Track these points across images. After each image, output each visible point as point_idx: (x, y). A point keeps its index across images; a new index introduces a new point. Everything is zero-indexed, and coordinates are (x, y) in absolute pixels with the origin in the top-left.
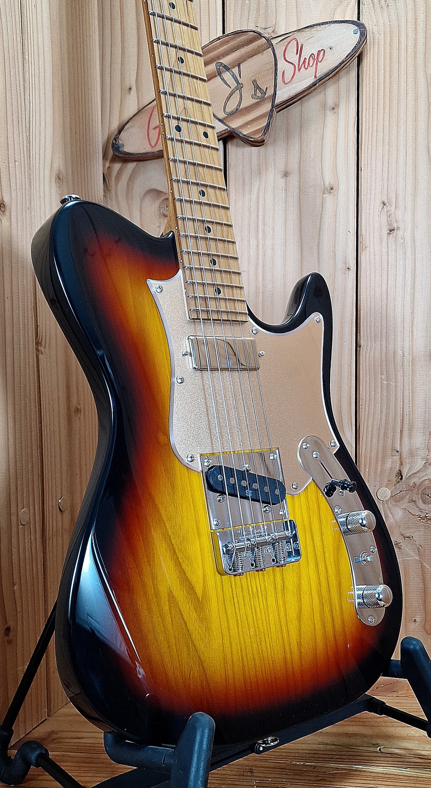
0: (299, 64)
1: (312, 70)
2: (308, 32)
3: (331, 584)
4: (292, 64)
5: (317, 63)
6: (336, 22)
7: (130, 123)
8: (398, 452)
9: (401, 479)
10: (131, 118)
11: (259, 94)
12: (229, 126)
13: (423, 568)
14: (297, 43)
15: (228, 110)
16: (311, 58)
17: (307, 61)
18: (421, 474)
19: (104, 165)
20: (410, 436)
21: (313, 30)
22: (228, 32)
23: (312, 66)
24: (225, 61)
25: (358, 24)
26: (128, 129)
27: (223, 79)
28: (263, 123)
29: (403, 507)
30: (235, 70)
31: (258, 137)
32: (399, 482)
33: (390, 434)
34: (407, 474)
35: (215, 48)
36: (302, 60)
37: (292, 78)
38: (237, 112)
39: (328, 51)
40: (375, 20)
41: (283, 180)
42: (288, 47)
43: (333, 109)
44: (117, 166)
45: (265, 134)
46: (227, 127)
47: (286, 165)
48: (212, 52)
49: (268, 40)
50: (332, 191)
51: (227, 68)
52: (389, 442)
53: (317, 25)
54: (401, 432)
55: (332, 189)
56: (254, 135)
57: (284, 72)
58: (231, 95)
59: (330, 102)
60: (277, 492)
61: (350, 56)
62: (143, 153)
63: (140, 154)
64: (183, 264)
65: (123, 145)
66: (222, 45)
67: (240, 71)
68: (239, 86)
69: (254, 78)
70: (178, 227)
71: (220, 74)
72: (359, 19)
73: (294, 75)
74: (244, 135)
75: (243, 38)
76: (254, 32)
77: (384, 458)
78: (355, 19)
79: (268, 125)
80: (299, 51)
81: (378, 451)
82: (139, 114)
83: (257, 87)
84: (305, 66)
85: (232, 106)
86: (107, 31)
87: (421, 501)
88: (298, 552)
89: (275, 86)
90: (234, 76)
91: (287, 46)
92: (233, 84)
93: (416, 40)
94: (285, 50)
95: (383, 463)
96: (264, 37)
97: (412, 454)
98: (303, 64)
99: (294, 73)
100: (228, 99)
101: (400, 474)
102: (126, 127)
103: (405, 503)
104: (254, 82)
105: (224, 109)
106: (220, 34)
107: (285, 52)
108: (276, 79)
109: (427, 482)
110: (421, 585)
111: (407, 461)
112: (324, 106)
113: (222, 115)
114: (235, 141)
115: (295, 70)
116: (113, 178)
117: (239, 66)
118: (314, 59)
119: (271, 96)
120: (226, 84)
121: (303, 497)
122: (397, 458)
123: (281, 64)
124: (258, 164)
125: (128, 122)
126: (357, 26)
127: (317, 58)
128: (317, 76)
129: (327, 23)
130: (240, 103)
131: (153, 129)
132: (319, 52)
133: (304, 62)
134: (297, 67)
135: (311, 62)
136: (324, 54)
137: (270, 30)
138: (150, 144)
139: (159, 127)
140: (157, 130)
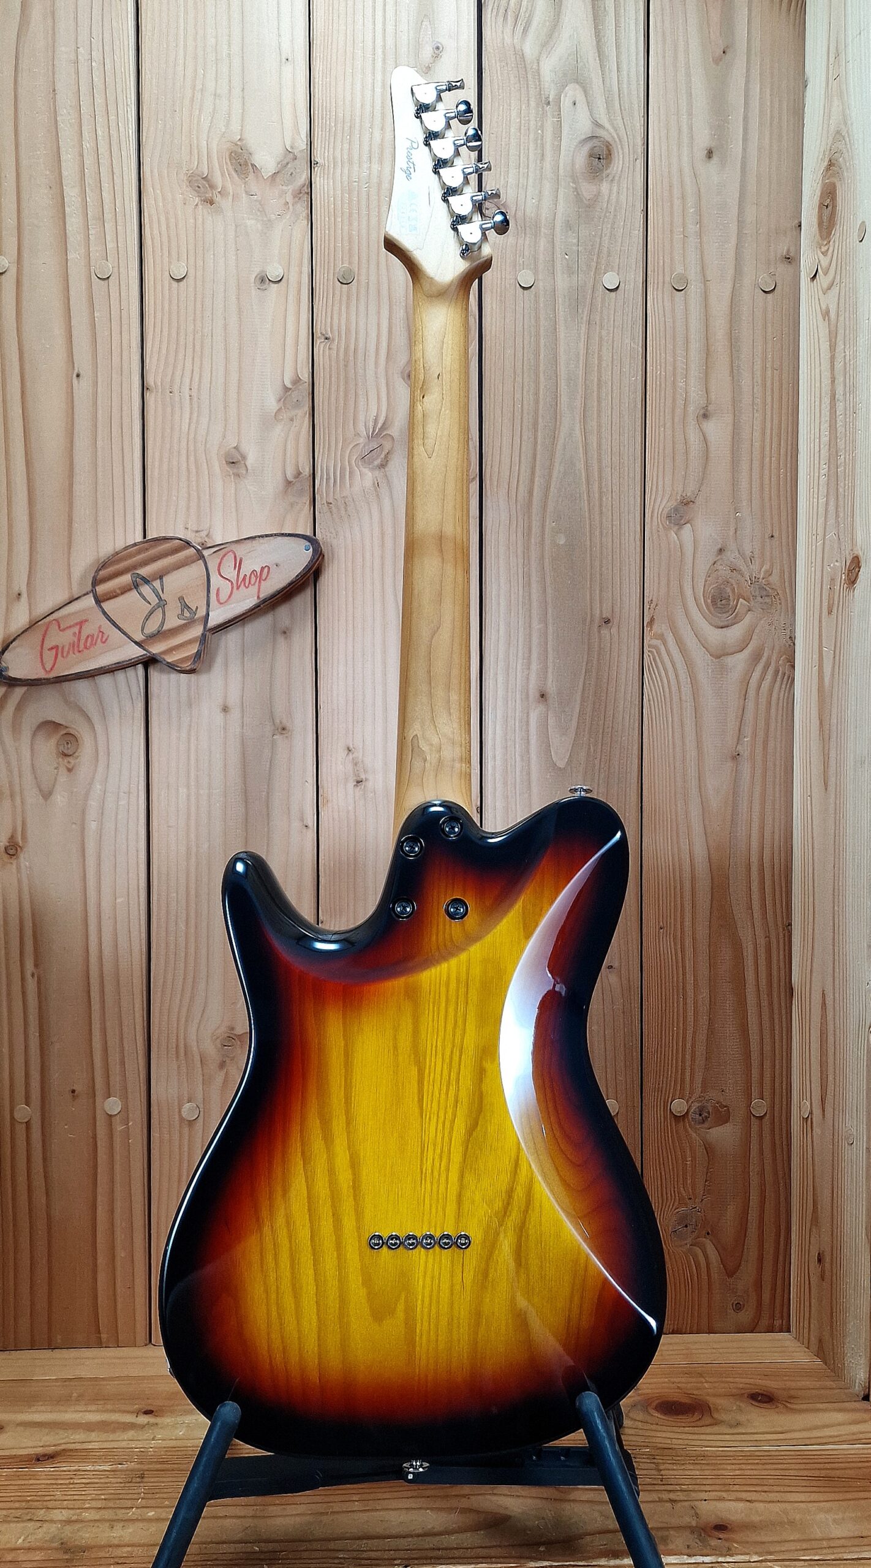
0: (237, 582)
1: (253, 590)
2: (249, 545)
4: (229, 581)
5: (260, 582)
6: (283, 535)
7: (17, 641)
10: (19, 635)
11: (187, 614)
12: (149, 652)
14: (235, 557)
15: (148, 631)
16: (253, 575)
17: (248, 578)
21: (255, 543)
22: (149, 537)
23: (254, 584)
24: (144, 571)
25: (312, 540)
26: (15, 648)
27: (140, 594)
28: (194, 649)
30: (157, 584)
31: (187, 666)
35: (131, 556)
36: (241, 577)
37: (230, 597)
38: (159, 635)
39: (273, 568)
40: (333, 531)
41: (222, 716)
42: (224, 561)
43: (285, 633)
45: (194, 663)
46: (145, 652)
47: (225, 698)
48: (127, 560)
49: (198, 550)
50: (283, 732)
51: (146, 581)
53: (259, 537)
55: (284, 729)
56: (181, 663)
57: (218, 590)
58: (151, 613)
59: (281, 627)
61: (303, 574)
62: (35, 680)
63: (31, 680)
65: (7, 669)
66: (139, 552)
67: (162, 585)
68: (162, 603)
69: (179, 595)
71: (136, 587)
72: (312, 533)
73: (231, 593)
74: (168, 663)
75: (167, 546)
76: (180, 539)
78: (309, 533)
79: (200, 651)
80: (238, 565)
82: (30, 630)
83: (185, 606)
84: (245, 584)
85: (152, 627)
89: (208, 605)
90: (154, 590)
91: (222, 558)
92: (154, 600)
94: (220, 563)
96: (193, 546)
98: (243, 582)
99: (232, 591)
100: (147, 618)
102: (11, 646)
104: (181, 599)
105: (142, 630)
106: (139, 538)
107: (220, 565)
108: (208, 596)
112: (273, 629)
113: (139, 637)
114: (158, 666)
115: (232, 588)
117: (161, 578)
118: (256, 577)
119: (203, 617)
120: (145, 599)
123: (215, 579)
124: (189, 696)
125: (14, 640)
126: (309, 542)
127: (260, 575)
128: (261, 596)
129: (271, 535)
130: (163, 623)
131: (49, 650)
132: (262, 569)
133: (244, 579)
134: (235, 585)
135: (253, 579)
136: (268, 572)
137: (203, 534)
138: (44, 668)
139: (57, 647)
140: (54, 651)
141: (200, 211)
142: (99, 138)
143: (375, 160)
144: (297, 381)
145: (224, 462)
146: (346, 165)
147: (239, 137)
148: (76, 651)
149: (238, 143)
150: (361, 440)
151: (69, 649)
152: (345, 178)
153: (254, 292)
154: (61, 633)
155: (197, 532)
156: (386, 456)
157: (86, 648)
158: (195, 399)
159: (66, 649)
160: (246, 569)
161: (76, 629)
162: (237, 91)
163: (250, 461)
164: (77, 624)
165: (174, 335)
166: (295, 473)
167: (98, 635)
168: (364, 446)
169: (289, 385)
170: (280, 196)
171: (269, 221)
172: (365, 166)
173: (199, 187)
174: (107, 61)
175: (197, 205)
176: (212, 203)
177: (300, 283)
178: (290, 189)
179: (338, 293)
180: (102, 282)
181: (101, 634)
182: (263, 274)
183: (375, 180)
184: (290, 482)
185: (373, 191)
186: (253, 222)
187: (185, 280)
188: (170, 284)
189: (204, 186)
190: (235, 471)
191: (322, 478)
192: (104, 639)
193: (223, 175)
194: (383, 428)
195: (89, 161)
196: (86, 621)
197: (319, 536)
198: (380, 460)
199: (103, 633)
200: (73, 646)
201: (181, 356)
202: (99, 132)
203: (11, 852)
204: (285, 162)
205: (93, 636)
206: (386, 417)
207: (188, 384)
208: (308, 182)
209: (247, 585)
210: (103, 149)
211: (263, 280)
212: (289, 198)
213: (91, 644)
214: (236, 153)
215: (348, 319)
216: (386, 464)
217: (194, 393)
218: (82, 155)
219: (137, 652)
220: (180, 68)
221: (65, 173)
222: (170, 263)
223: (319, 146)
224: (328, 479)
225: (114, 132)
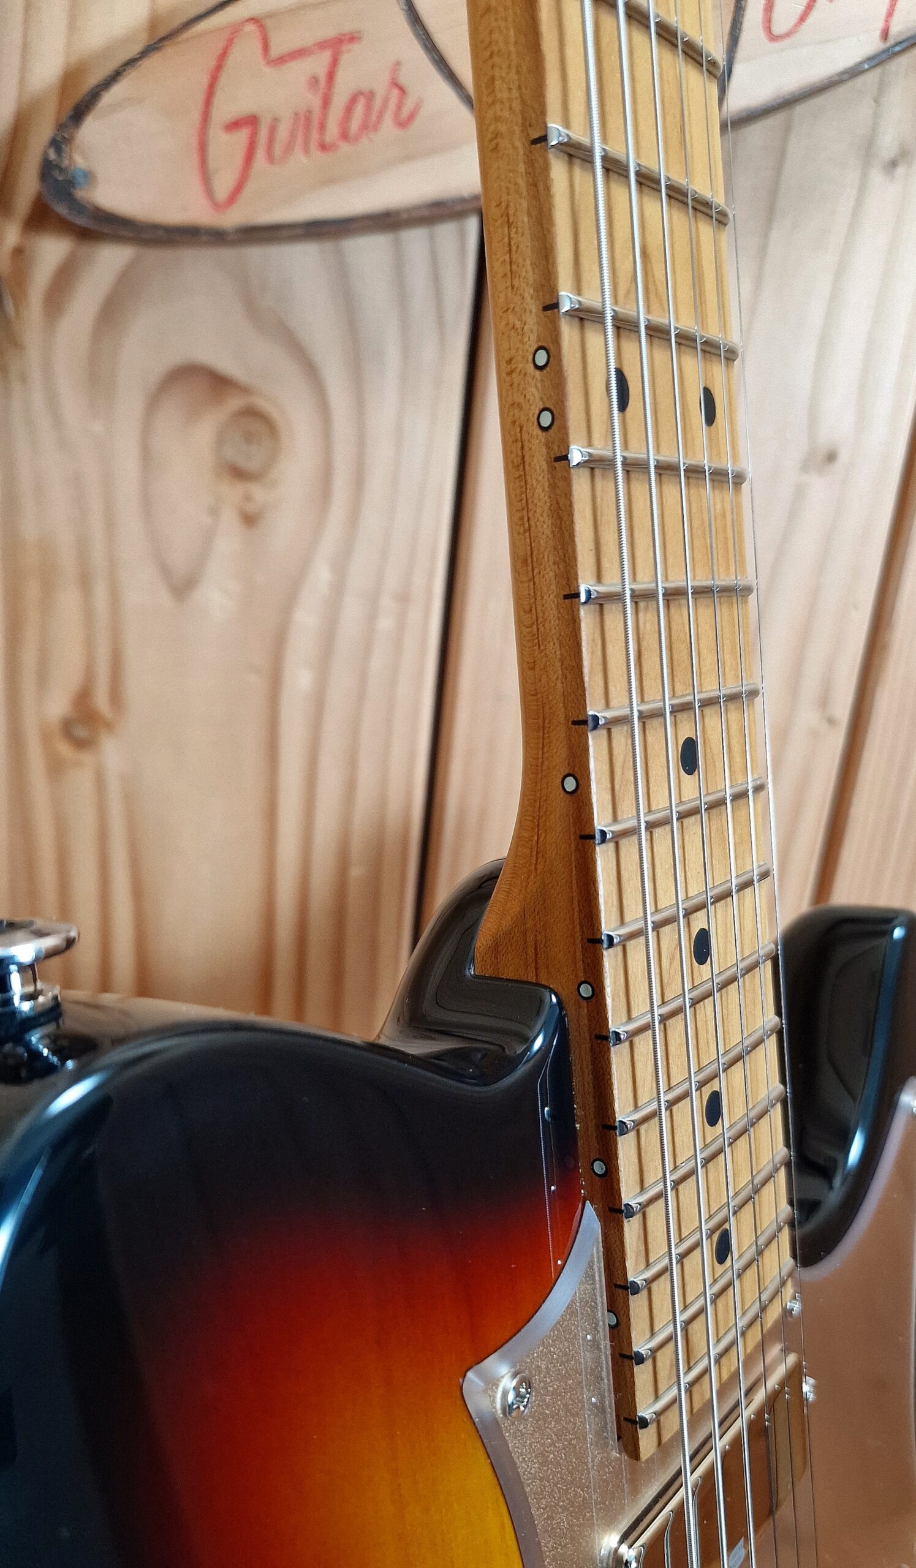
7: (124, 82)
10: (131, 63)
26: (114, 107)
43: (894, 164)
44: (54, 249)
55: (832, 457)
59: (891, 137)
63: (165, 227)
73: (808, 8)
99: (811, 5)
102: (108, 98)
112: (868, 149)
116: (37, 298)
125: (115, 76)
128: (888, 31)
138: (209, 191)
139: (252, 121)
140: (243, 135)
148: (313, 147)
151: (293, 135)
154: (267, 70)
157: (345, 136)
159: (283, 132)
161: (318, 64)
164: (322, 45)
167: (386, 101)
181: (396, 92)
192: (405, 112)
196: (353, 38)
199: (402, 90)
200: (308, 120)
203: (81, 732)
205: (370, 96)
213: (365, 127)
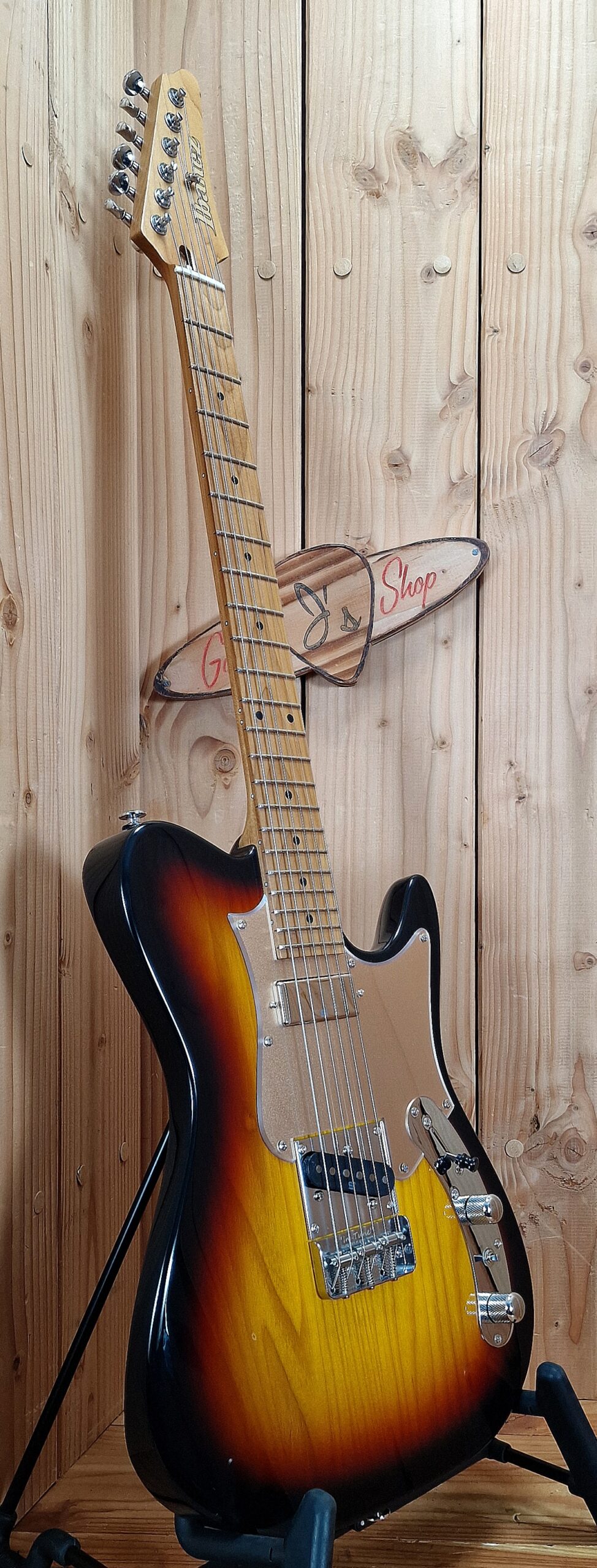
0: (402, 590)
1: (419, 598)
2: (414, 551)
3: (449, 1296)
4: (394, 589)
5: (426, 590)
6: (450, 539)
7: (179, 655)
8: (533, 1090)
9: (538, 1127)
10: (181, 649)
11: (350, 625)
12: (310, 664)
13: (567, 1250)
14: (401, 564)
15: (310, 643)
16: (418, 583)
17: (413, 586)
18: (563, 1122)
19: (141, 704)
20: (550, 1070)
21: (422, 548)
22: (311, 543)
23: (420, 592)
24: (307, 581)
25: (478, 542)
26: (177, 662)
27: (304, 605)
28: (356, 661)
29: (540, 1166)
30: (320, 594)
31: (349, 678)
32: (535, 1132)
33: (523, 1066)
34: (545, 1121)
35: (294, 565)
36: (407, 584)
37: (394, 606)
38: (322, 647)
39: (440, 575)
40: (498, 534)
41: (380, 731)
42: (389, 569)
43: (446, 642)
44: (159, 706)
45: (357, 675)
46: (306, 665)
47: (384, 710)
48: (289, 570)
49: (362, 558)
50: (443, 746)
51: (310, 592)
52: (522, 1077)
53: (426, 542)
54: (537, 1064)
55: (443, 743)
56: (344, 676)
57: (383, 598)
58: (314, 624)
59: (442, 635)
60: (385, 1179)
61: (468, 582)
62: (196, 694)
63: (192, 694)
64: (269, 889)
65: (168, 683)
66: (303, 561)
67: (325, 595)
68: (325, 614)
69: (343, 605)
70: (262, 842)
71: (299, 597)
72: (478, 536)
73: (396, 603)
74: (331, 676)
75: (331, 554)
76: (345, 547)
77: (515, 1097)
78: (475, 537)
79: (362, 664)
80: (403, 573)
81: (506, 1089)
82: (193, 643)
83: (348, 617)
84: (410, 592)
85: (314, 639)
86: (150, 533)
87: (565, 1160)
88: (410, 1258)
89: (372, 616)
90: (318, 601)
91: (387, 566)
92: (316, 610)
93: (550, 561)
94: (385, 571)
95: (514, 1106)
96: (357, 554)
97: (552, 1094)
98: (409, 590)
99: (396, 600)
100: (310, 629)
101: (536, 1121)
102: (175, 660)
103: (543, 1162)
104: (345, 609)
105: (305, 642)
106: (299, 547)
107: (384, 574)
108: (372, 607)
109: (572, 1132)
110: (565, 1275)
111: (546, 1102)
112: (434, 638)
113: (301, 649)
114: (316, 679)
115: (397, 597)
116: (153, 721)
117: (325, 588)
118: (422, 585)
119: (366, 628)
120: (308, 610)
121: (413, 1183)
122: (531, 1099)
123: (380, 588)
124: (347, 710)
125: (176, 654)
126: (477, 545)
127: (426, 583)
128: (426, 604)
129: (438, 540)
130: (325, 636)
131: (211, 664)
132: (428, 576)
133: (409, 587)
134: (400, 593)
135: (419, 587)
136: (435, 579)
137: (364, 541)
138: (206, 683)
139: (219, 661)
140: (216, 664)
141: (366, 205)
142: (265, 134)
143: (549, 141)
144: (463, 377)
145: (387, 465)
146: (519, 148)
147: (407, 126)
149: (407, 131)
150: (530, 437)
152: (518, 161)
153: (421, 286)
154: (223, 645)
155: (358, 539)
156: (556, 453)
158: (358, 401)
160: (411, 577)
162: (406, 78)
163: (413, 464)
165: (337, 333)
166: (460, 473)
168: (533, 443)
169: (455, 382)
170: (449, 185)
171: (437, 210)
172: (539, 147)
173: (365, 180)
174: (274, 54)
175: (362, 199)
176: (378, 195)
177: (468, 274)
178: (460, 177)
179: (507, 283)
180: (265, 283)
182: (431, 267)
183: (548, 161)
184: (454, 484)
185: (547, 173)
186: (420, 213)
187: (349, 277)
188: (334, 281)
189: (371, 179)
190: (398, 474)
191: (488, 476)
193: (390, 167)
194: (554, 423)
195: (254, 159)
197: (485, 538)
198: (549, 457)
201: (344, 356)
202: (265, 128)
204: (454, 149)
206: (557, 413)
207: (350, 383)
208: (478, 168)
209: (412, 594)
210: (269, 146)
211: (430, 273)
212: (458, 185)
214: (404, 142)
215: (518, 313)
216: (557, 461)
217: (357, 394)
218: (247, 152)
219: (299, 665)
220: (348, 56)
221: (230, 172)
222: (334, 260)
223: (491, 131)
224: (494, 480)
225: (280, 128)
